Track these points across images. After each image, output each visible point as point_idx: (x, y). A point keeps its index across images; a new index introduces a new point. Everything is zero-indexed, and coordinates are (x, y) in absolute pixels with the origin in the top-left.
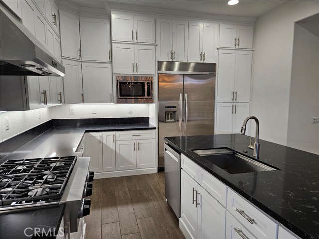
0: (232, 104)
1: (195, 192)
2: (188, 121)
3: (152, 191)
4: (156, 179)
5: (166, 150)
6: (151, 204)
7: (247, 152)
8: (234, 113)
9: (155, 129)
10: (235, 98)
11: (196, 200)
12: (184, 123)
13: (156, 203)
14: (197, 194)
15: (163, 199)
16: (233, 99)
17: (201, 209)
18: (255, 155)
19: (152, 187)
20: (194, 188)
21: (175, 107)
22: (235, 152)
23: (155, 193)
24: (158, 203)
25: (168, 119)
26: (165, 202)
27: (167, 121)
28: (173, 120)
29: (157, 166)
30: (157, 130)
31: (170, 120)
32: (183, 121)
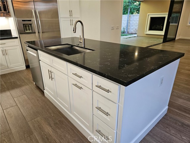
0: (70, 19)
1: (50, 72)
2: (42, 32)
3: (24, 80)
4: (26, 73)
5: (27, 50)
6: (23, 88)
7: (79, 45)
8: (72, 25)
9: (17, 38)
10: (71, 15)
11: (51, 77)
12: (40, 34)
13: (27, 87)
14: (51, 73)
15: (32, 83)
16: (70, 15)
17: (55, 81)
18: (83, 46)
19: (23, 78)
20: (49, 70)
21: (30, 21)
22: (72, 46)
23: (26, 81)
24: (29, 86)
25: (27, 30)
26: (34, 85)
27: (26, 31)
28: (31, 31)
29: (25, 65)
30: (19, 38)
31: (28, 31)
32: (39, 32)
